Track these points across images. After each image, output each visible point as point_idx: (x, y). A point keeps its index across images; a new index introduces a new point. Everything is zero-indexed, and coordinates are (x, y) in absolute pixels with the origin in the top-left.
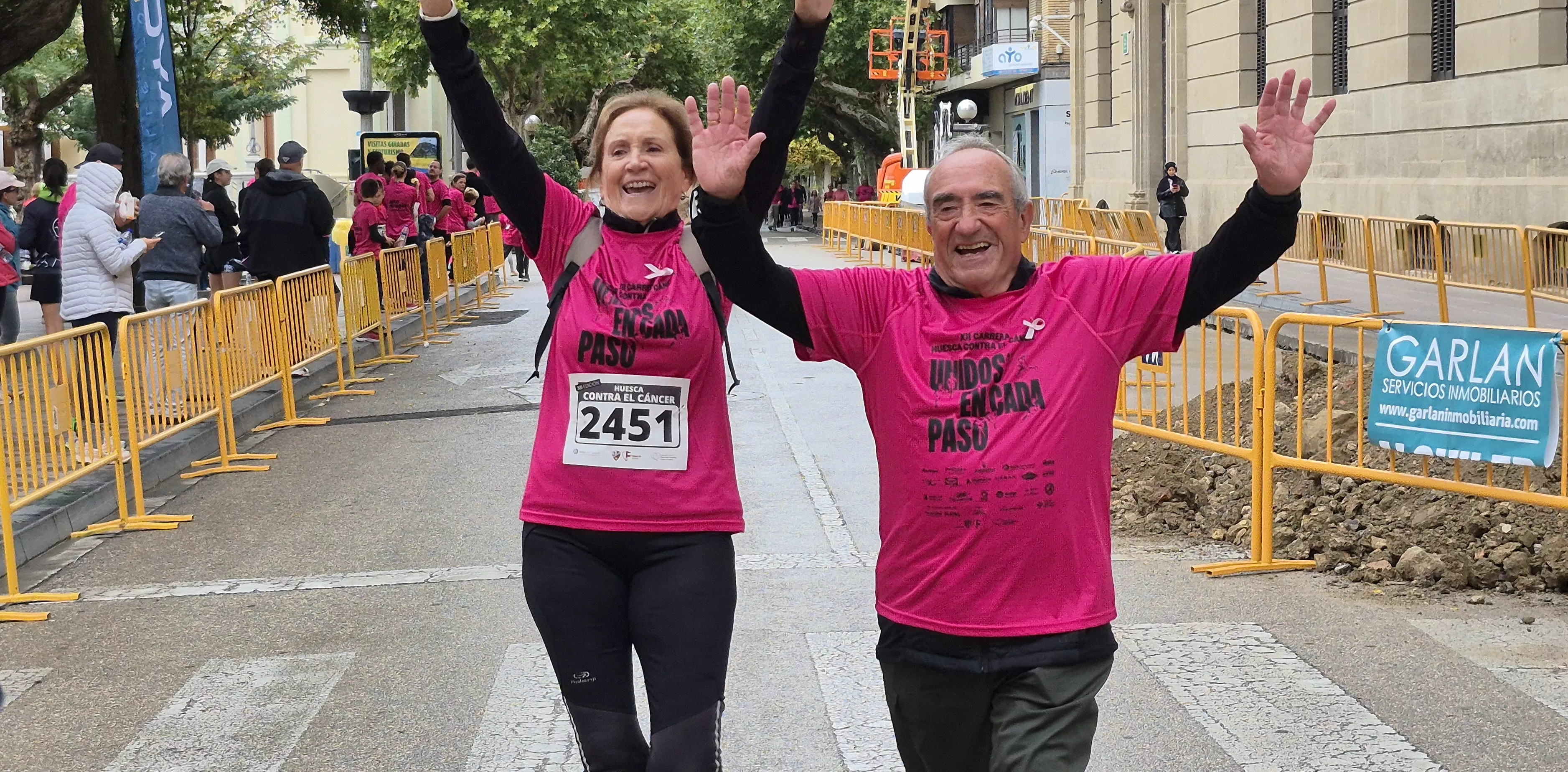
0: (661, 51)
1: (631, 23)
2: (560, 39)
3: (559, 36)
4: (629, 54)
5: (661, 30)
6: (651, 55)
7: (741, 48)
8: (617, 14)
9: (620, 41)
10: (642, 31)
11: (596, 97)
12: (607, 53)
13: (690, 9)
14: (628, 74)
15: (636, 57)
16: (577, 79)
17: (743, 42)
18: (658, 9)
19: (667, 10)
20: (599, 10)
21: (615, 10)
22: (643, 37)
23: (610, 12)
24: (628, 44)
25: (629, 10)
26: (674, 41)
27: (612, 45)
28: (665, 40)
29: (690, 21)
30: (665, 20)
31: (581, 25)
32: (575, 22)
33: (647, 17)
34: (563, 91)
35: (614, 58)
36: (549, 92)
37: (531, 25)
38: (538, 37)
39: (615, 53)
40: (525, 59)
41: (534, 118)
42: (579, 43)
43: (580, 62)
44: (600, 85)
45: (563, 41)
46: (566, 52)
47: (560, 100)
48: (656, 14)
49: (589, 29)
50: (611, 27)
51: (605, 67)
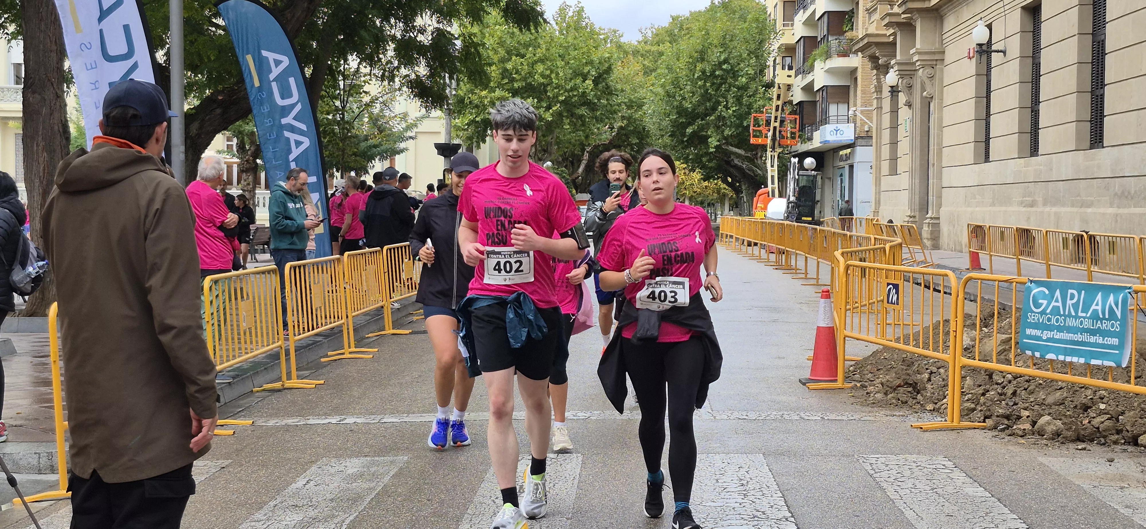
0: (627, 125)
1: (609, 107)
2: (566, 116)
3: (565, 114)
4: (607, 126)
5: (627, 112)
6: (621, 128)
7: (674, 124)
8: (600, 102)
9: (601, 118)
10: (615, 112)
11: (587, 152)
12: (594, 125)
13: (645, 101)
14: (606, 138)
15: (612, 128)
16: (576, 141)
17: (676, 121)
18: (626, 100)
19: (630, 101)
20: (590, 100)
21: (599, 100)
22: (615, 116)
23: (596, 101)
24: (606, 120)
25: (607, 100)
26: (635, 120)
27: (597, 121)
28: (629, 118)
29: (645, 108)
30: (630, 107)
31: (578, 108)
32: (575, 106)
33: (619, 105)
34: (567, 148)
35: (598, 129)
36: (559, 148)
37: (548, 108)
38: (552, 115)
39: (599, 126)
40: (544, 128)
41: (549, 163)
42: (577, 119)
43: (577, 130)
44: (589, 145)
45: (567, 117)
46: (569, 124)
47: (565, 153)
48: (625, 103)
49: (583, 111)
50: (597, 110)
51: (593, 134)
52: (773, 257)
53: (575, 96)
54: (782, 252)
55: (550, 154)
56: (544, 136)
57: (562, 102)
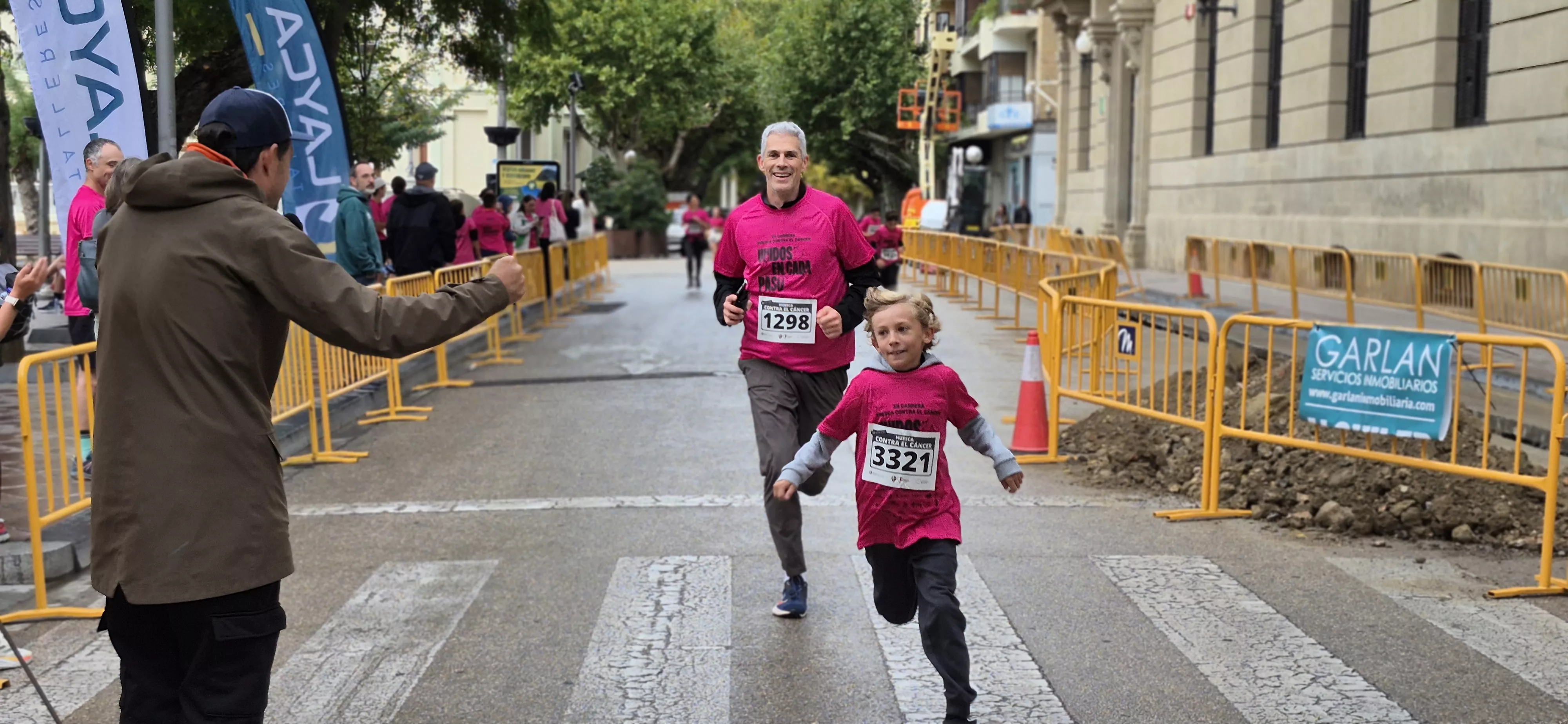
0: (733, 103)
1: (711, 80)
2: (654, 91)
3: (653, 88)
4: (708, 105)
5: (734, 86)
6: (725, 106)
7: (796, 101)
8: (700, 73)
9: (701, 94)
10: (720, 86)
11: (681, 138)
12: (690, 103)
13: (756, 70)
14: (707, 120)
15: (713, 106)
16: (667, 123)
17: (798, 97)
18: (732, 70)
19: (738, 70)
20: (686, 69)
21: (698, 69)
22: (719, 91)
23: (694, 71)
24: (708, 97)
25: (709, 69)
26: (744, 96)
27: (694, 96)
28: (736, 94)
29: (758, 79)
30: (737, 79)
31: (671, 81)
32: (666, 77)
33: (723, 76)
34: (655, 132)
35: (696, 107)
36: (644, 133)
37: (631, 79)
38: (636, 88)
39: (697, 103)
40: (626, 106)
41: (631, 154)
42: (669, 94)
43: (670, 110)
44: (684, 129)
45: (656, 92)
46: (659, 101)
47: (652, 139)
48: (730, 73)
49: (677, 84)
50: (695, 83)
51: (690, 114)
52: (933, 280)
53: (666, 64)
54: (943, 273)
55: (634, 141)
56: (625, 116)
57: (649, 73)
